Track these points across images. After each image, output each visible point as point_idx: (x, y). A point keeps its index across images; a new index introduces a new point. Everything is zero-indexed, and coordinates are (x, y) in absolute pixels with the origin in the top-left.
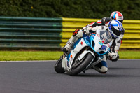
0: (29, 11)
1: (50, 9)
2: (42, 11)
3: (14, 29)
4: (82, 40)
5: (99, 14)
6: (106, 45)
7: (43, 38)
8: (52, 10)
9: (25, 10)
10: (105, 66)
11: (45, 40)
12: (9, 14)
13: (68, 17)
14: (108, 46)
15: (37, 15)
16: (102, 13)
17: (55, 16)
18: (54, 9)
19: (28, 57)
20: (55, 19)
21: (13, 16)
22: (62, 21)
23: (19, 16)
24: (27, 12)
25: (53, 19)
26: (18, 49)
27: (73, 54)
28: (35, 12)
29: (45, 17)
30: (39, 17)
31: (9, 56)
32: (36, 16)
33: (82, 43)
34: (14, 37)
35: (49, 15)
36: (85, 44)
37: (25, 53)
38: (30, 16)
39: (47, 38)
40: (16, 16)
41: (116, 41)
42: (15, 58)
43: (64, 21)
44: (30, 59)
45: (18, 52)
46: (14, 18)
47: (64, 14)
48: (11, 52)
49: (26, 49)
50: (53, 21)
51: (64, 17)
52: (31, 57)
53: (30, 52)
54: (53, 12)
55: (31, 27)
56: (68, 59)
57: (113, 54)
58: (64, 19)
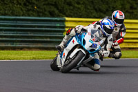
0: (33, 11)
1: (53, 9)
2: (45, 10)
3: (17, 28)
4: (74, 38)
5: (102, 14)
6: (97, 43)
7: (47, 37)
8: (55, 9)
9: (29, 10)
10: (98, 64)
11: (48, 40)
12: (13, 14)
13: (72, 17)
14: (98, 44)
15: (41, 14)
16: (105, 13)
17: (58, 16)
18: (58, 9)
19: (32, 57)
20: (59, 19)
21: (16, 16)
22: (65, 21)
23: (22, 16)
24: (31, 12)
25: (56, 19)
26: (21, 49)
27: (66, 52)
28: (38, 12)
29: (48, 17)
30: (42, 16)
31: (13, 56)
32: (39, 16)
33: (73, 41)
34: (18, 37)
35: (52, 14)
36: (76, 43)
37: (29, 52)
38: (34, 16)
39: (50, 37)
40: (20, 16)
41: (108, 39)
42: (19, 57)
43: (67, 21)
44: (34, 58)
45: (22, 51)
46: (17, 17)
47: (67, 14)
48: (15, 52)
49: (29, 49)
50: (56, 21)
51: (67, 17)
52: (34, 56)
53: (33, 52)
54: (57, 12)
55: (34, 27)
56: (61, 57)
57: (105, 52)
58: (67, 19)
